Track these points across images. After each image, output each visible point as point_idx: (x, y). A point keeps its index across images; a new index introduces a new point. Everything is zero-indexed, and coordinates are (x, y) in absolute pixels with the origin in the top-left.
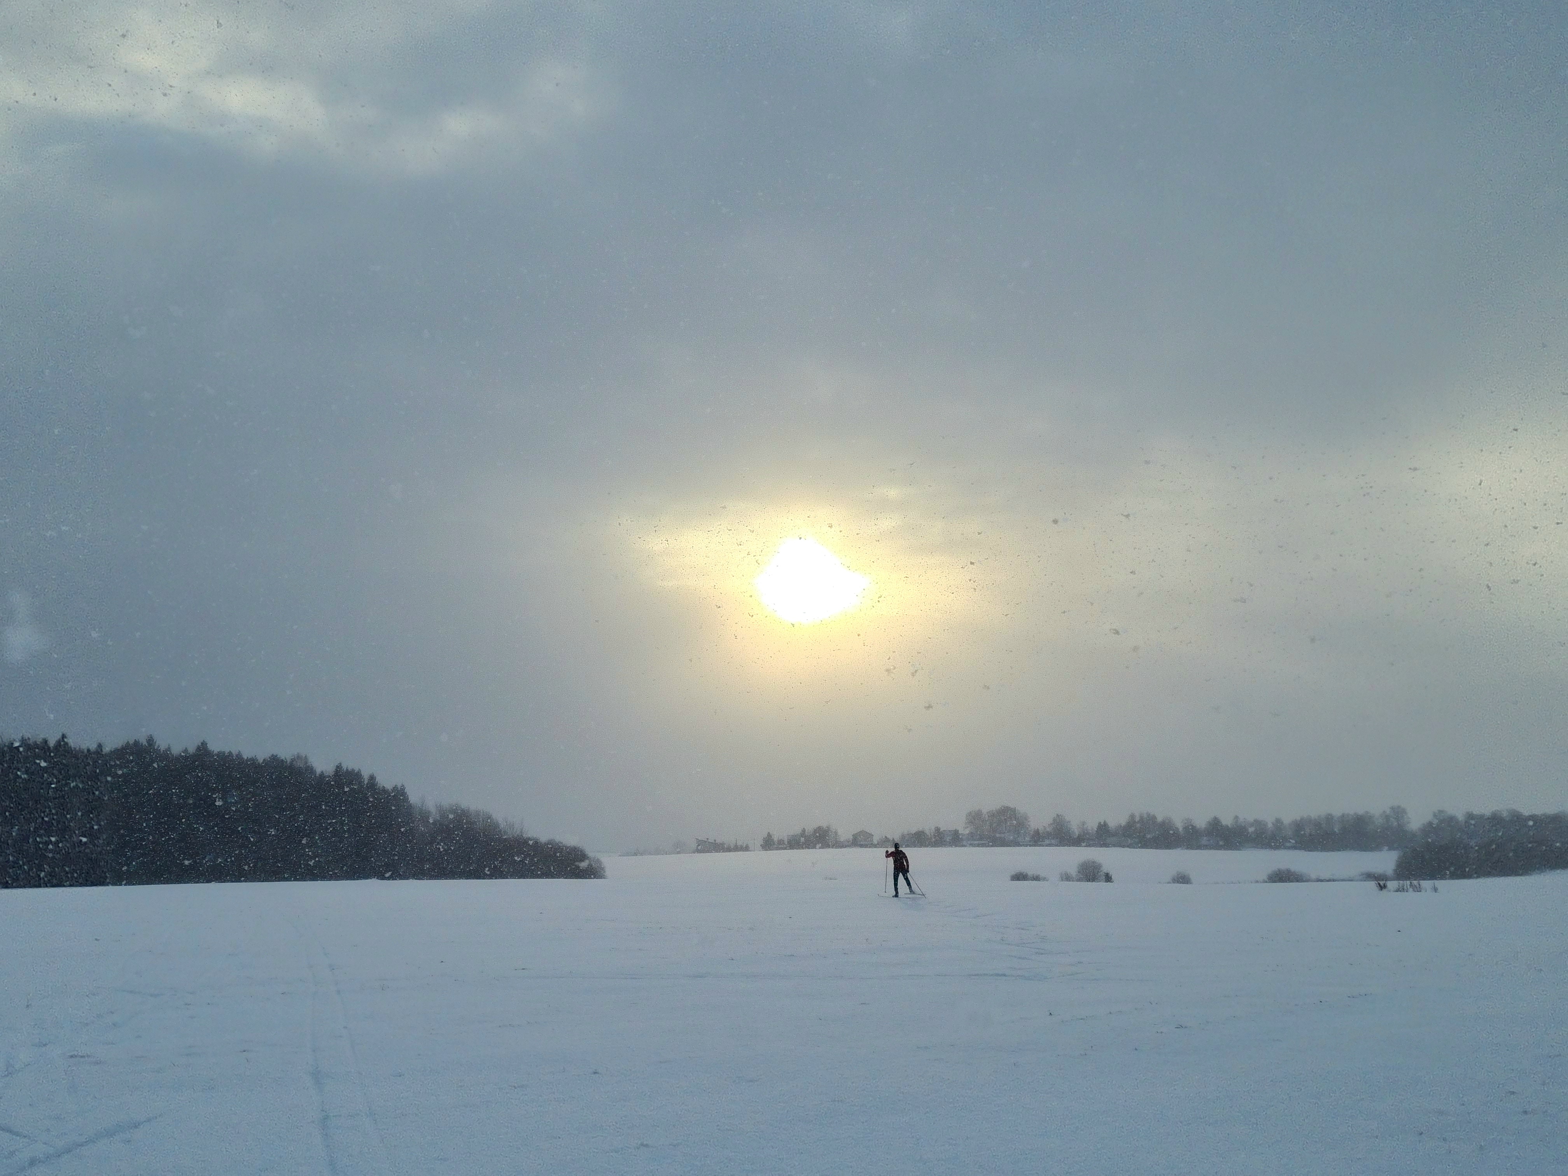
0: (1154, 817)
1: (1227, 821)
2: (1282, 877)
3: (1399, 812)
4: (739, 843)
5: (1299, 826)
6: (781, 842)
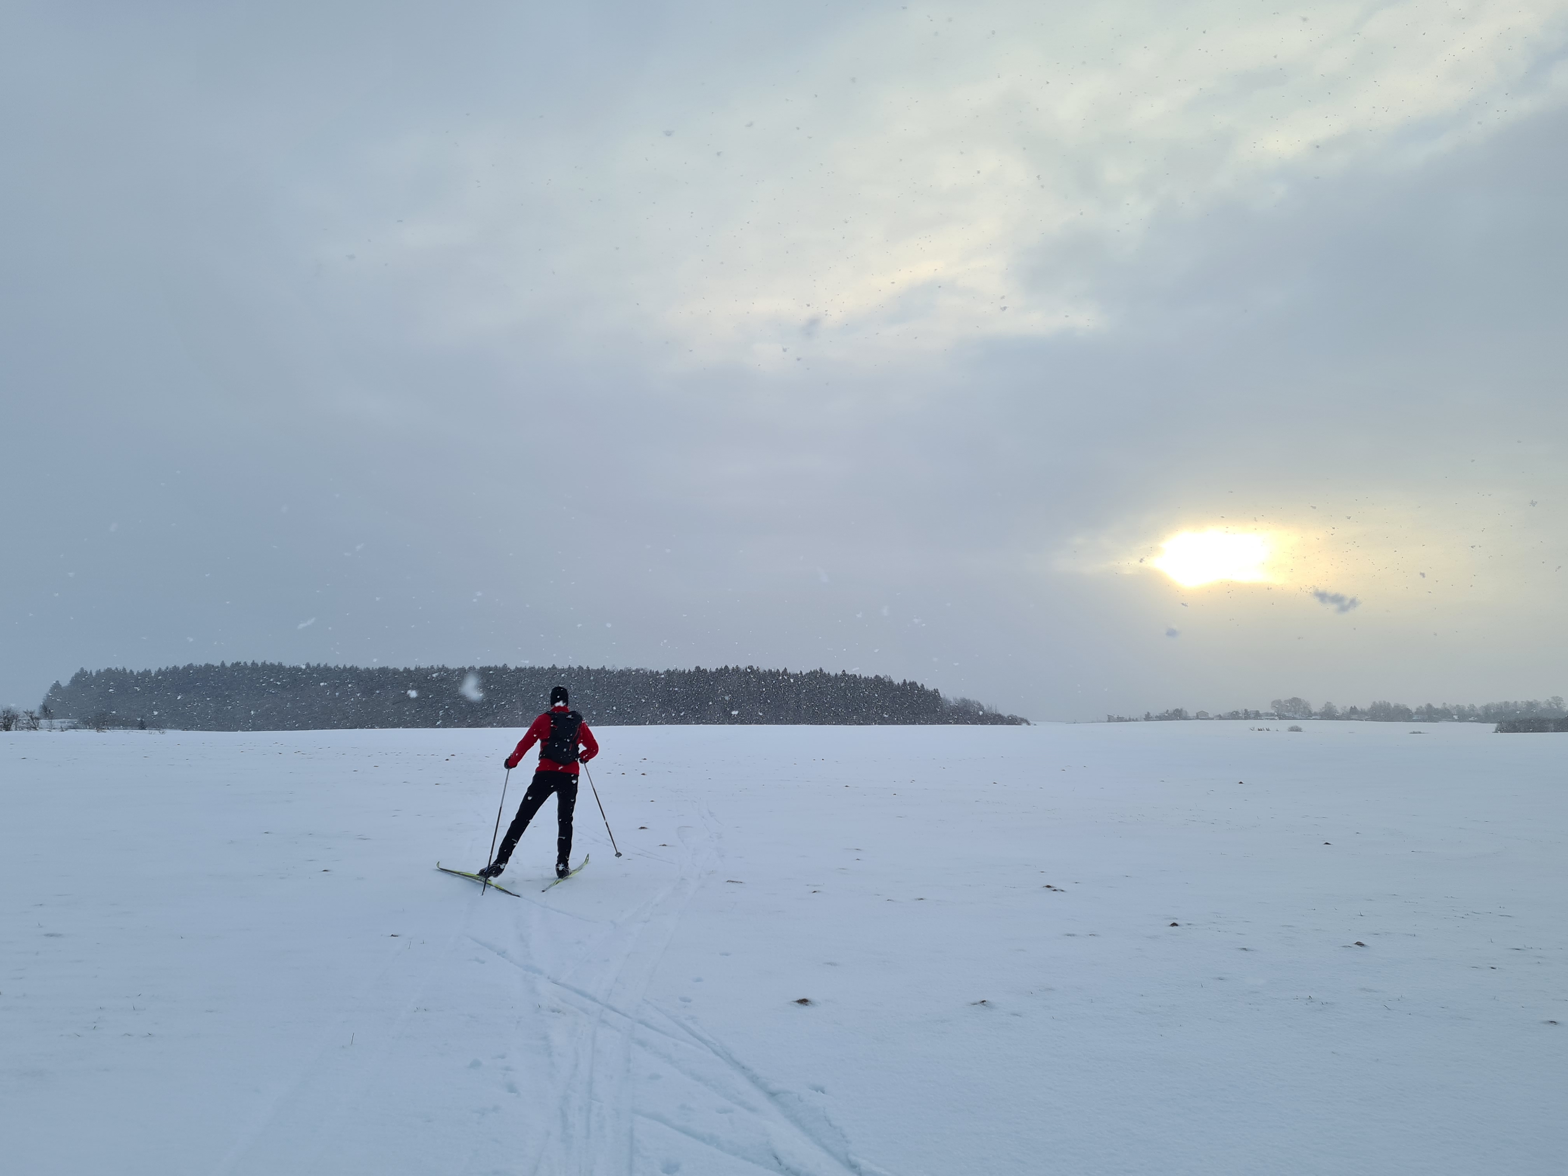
6: (1154, 717)
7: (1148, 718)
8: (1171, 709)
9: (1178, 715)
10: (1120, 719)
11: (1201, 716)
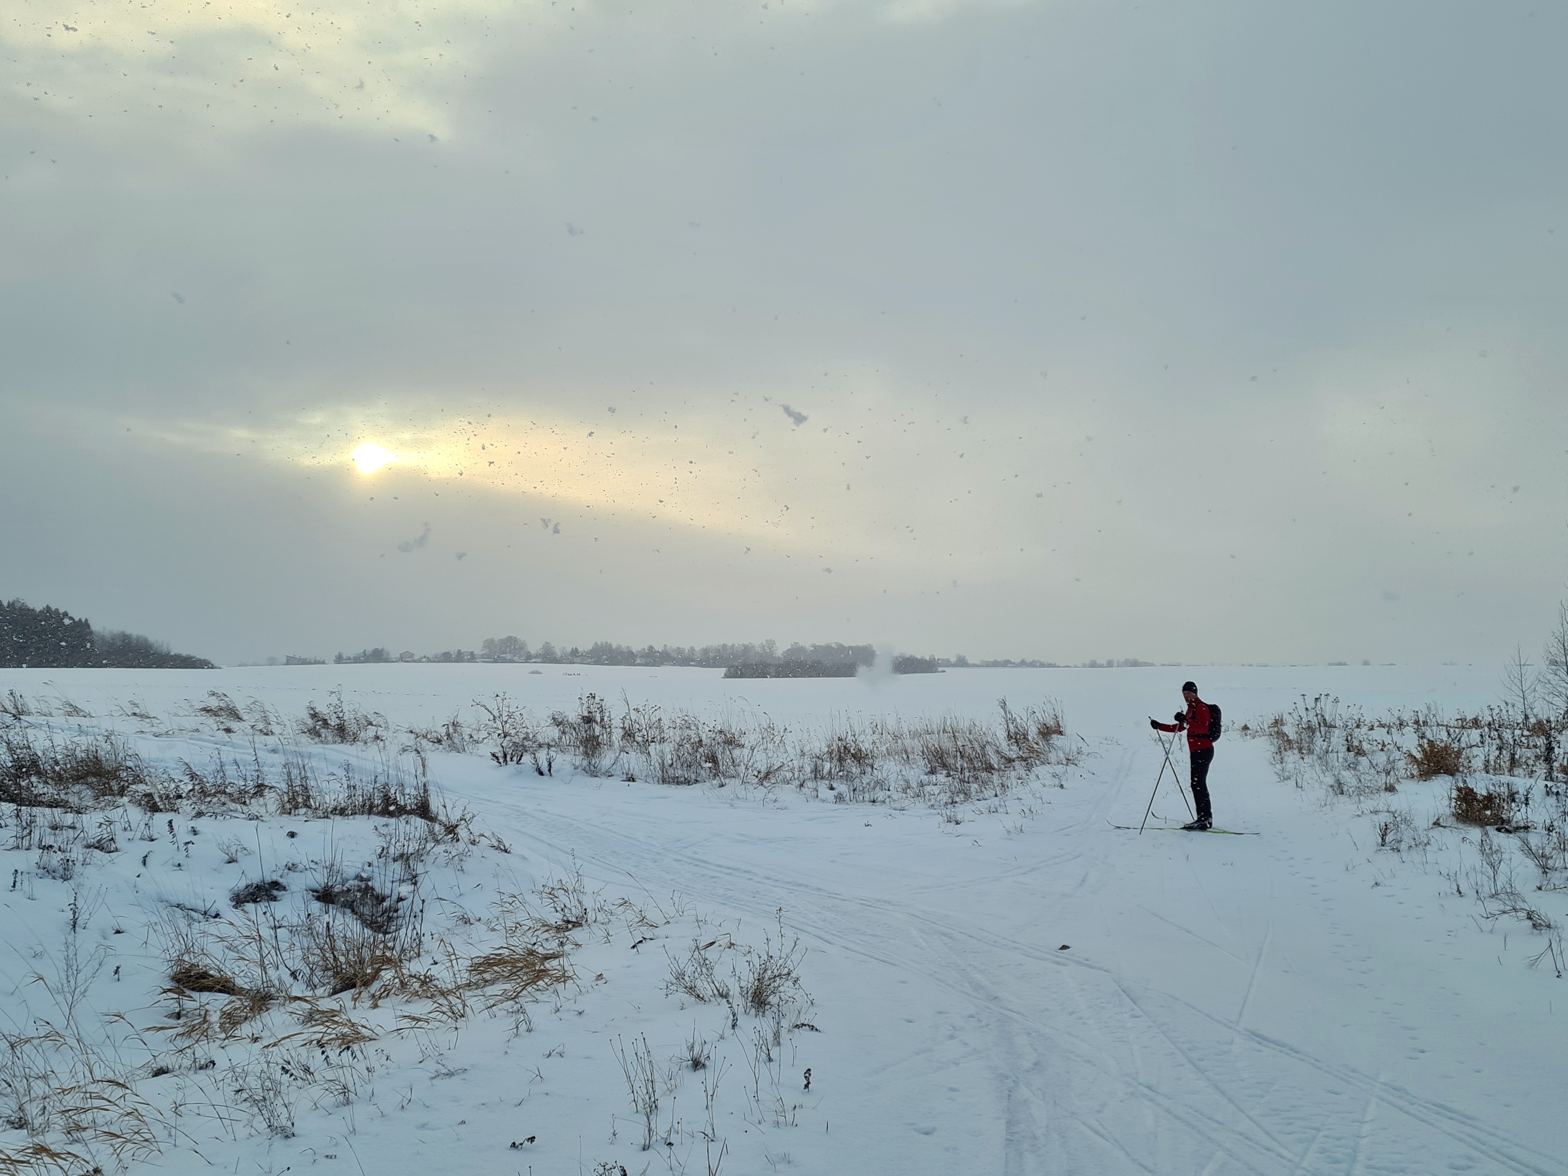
0: (611, 645)
4: (318, 659)
6: (349, 658)
7: (339, 660)
8: (370, 649)
9: (378, 656)
10: (304, 662)
11: (406, 658)
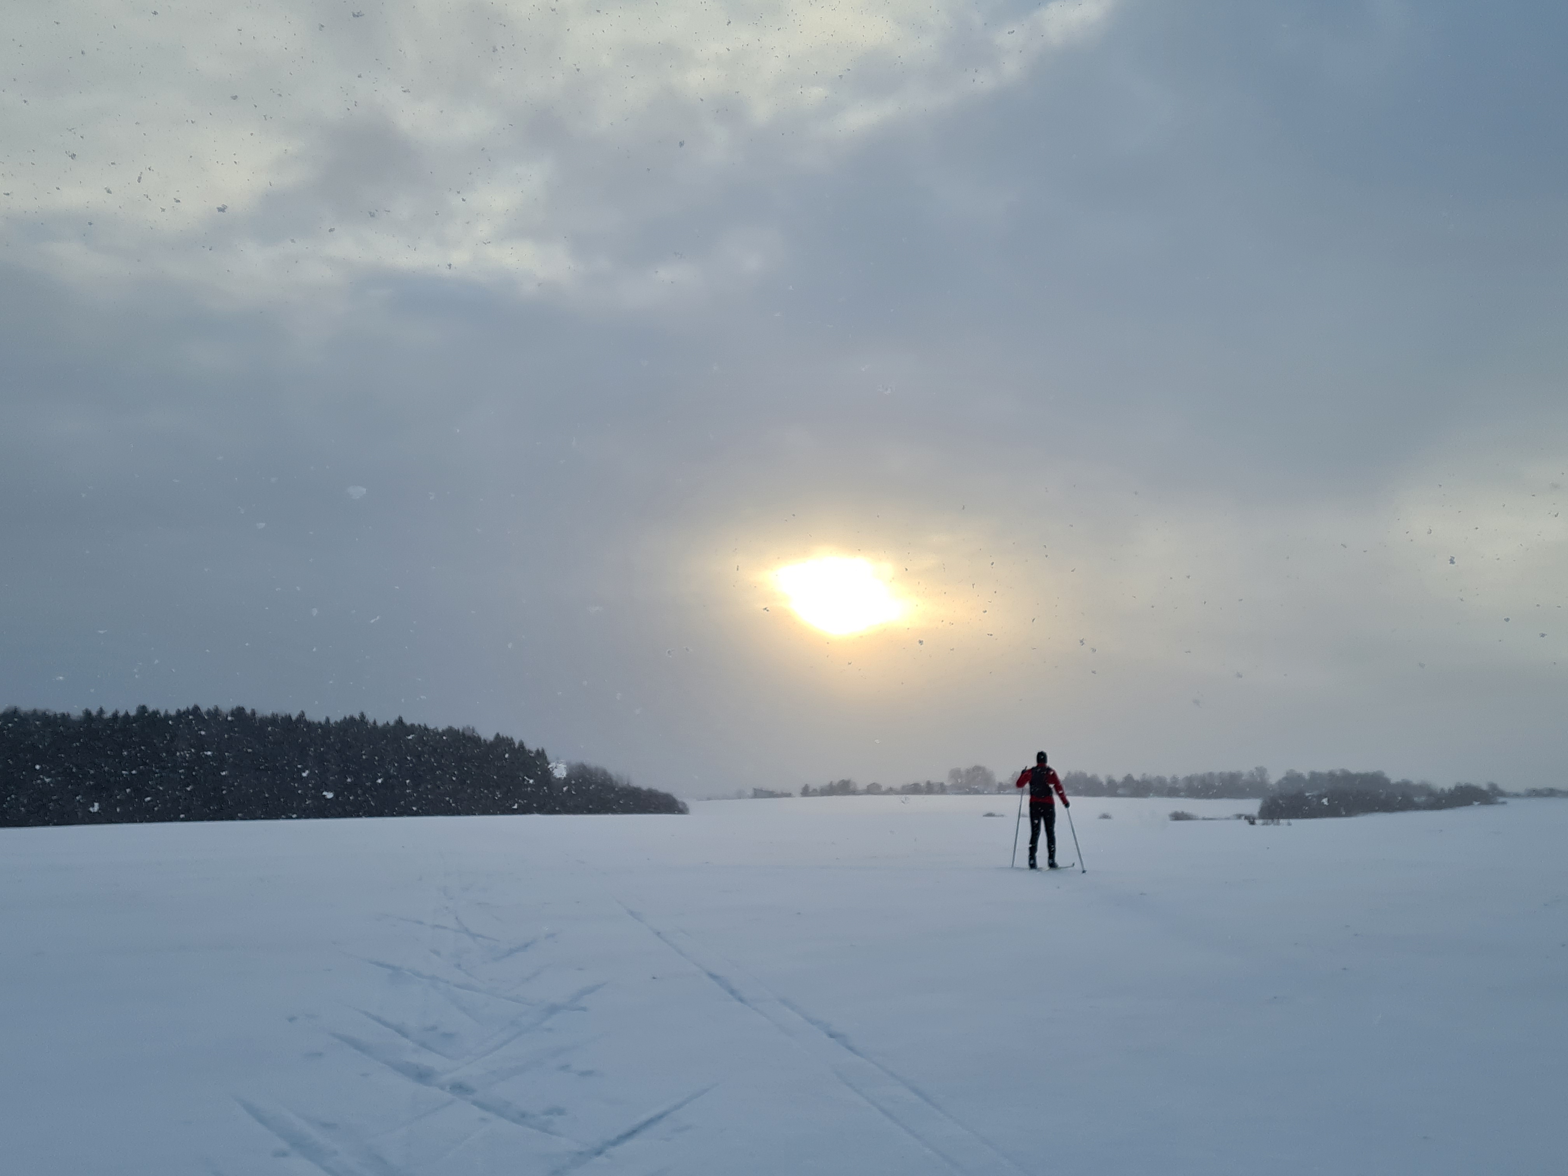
1: (1137, 777)
2: (1177, 817)
3: (1262, 771)
4: (785, 791)
5: (1189, 780)
6: (815, 790)
7: (806, 792)
8: (836, 781)
9: (844, 788)
10: (771, 795)
11: (873, 790)
